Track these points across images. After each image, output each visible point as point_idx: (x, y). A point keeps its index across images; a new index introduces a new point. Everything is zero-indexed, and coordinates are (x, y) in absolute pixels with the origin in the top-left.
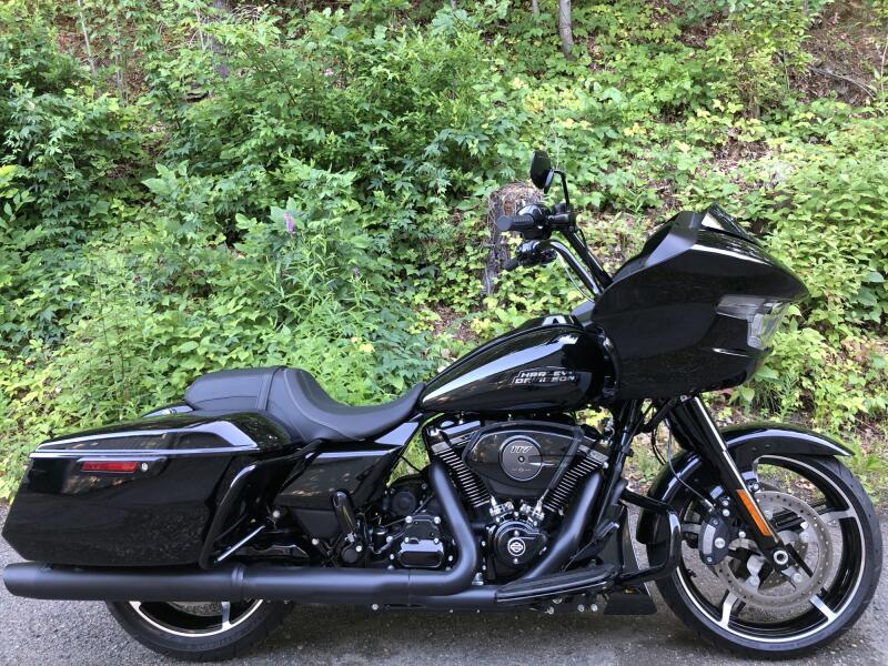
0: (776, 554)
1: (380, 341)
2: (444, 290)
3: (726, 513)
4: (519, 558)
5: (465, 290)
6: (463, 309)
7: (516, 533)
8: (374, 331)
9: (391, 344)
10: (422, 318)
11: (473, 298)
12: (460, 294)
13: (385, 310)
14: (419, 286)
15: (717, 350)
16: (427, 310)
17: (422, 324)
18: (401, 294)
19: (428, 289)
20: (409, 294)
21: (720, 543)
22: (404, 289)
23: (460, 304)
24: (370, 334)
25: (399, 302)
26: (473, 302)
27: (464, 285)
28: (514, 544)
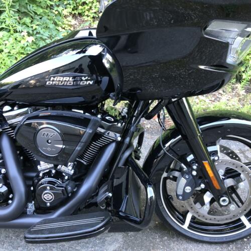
0: (222, 199)
1: (37, 35)
2: (80, 7)
3: (194, 173)
4: (50, 203)
5: (91, 8)
6: (89, 18)
7: (48, 188)
8: (36, 29)
9: (44, 37)
10: (67, 22)
11: (95, 13)
12: (89, 10)
13: (45, 18)
14: (66, 5)
15: (202, 67)
16: (70, 18)
17: (67, 26)
18: (56, 8)
19: (72, 7)
20: (60, 9)
21: (188, 189)
22: (58, 6)
23: (88, 16)
24: (33, 31)
25: (54, 13)
26: (95, 15)
27: (90, 5)
28: (46, 195)
